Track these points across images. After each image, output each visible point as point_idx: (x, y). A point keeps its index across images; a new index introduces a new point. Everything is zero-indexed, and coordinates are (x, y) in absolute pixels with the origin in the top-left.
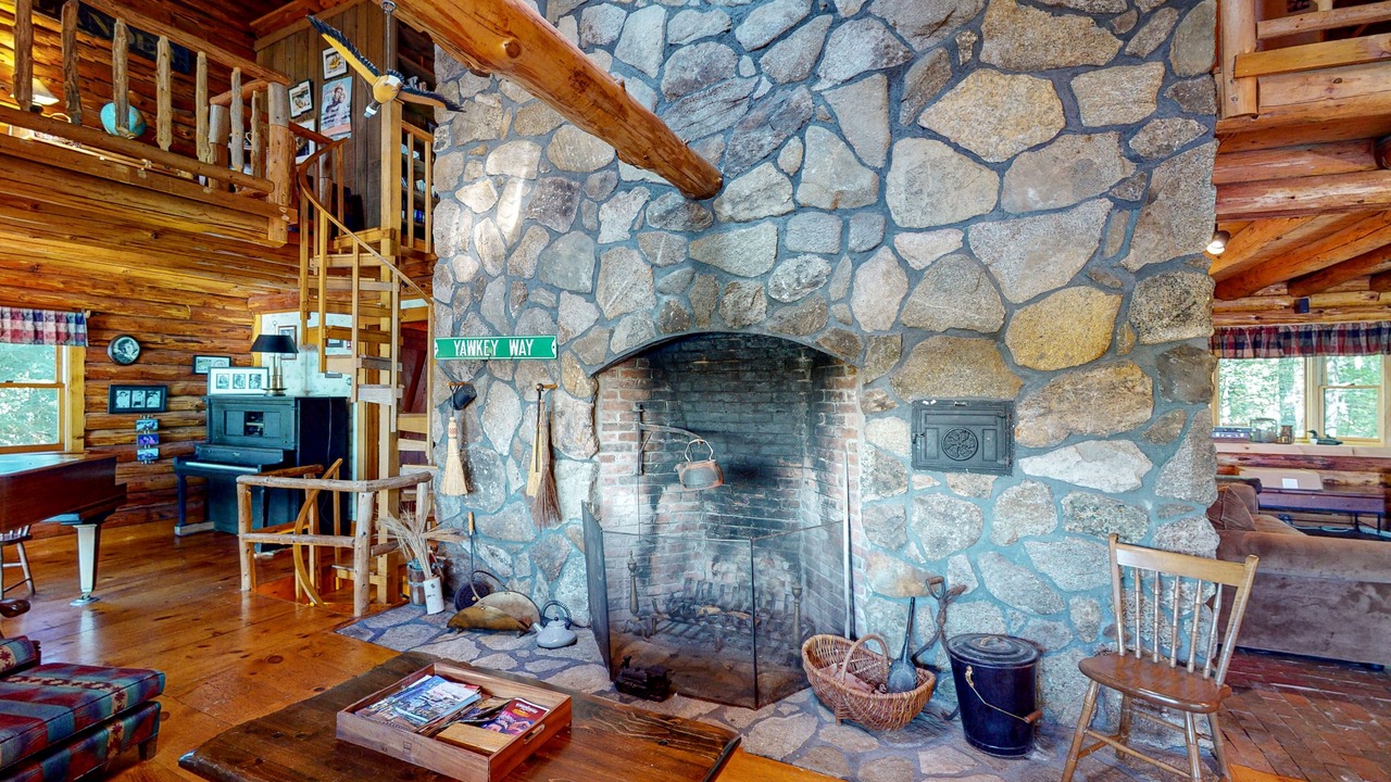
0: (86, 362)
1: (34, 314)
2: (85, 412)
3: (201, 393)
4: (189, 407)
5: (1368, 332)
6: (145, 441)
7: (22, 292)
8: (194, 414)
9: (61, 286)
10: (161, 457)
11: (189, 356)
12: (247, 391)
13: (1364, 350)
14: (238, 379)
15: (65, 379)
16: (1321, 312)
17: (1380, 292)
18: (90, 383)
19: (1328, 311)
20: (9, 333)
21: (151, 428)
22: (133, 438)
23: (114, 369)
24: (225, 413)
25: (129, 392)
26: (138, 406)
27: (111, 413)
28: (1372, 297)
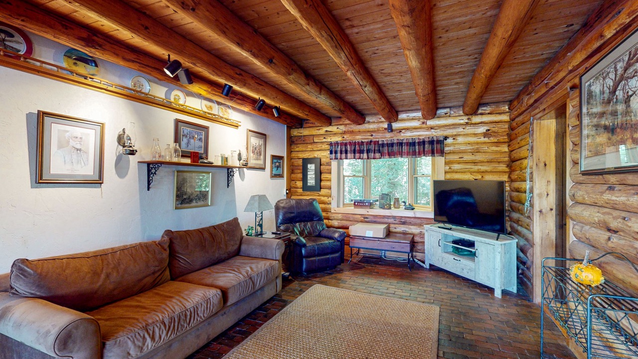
5: (419, 143)
13: (417, 153)
16: (400, 132)
17: (427, 120)
19: (403, 131)
28: (423, 123)
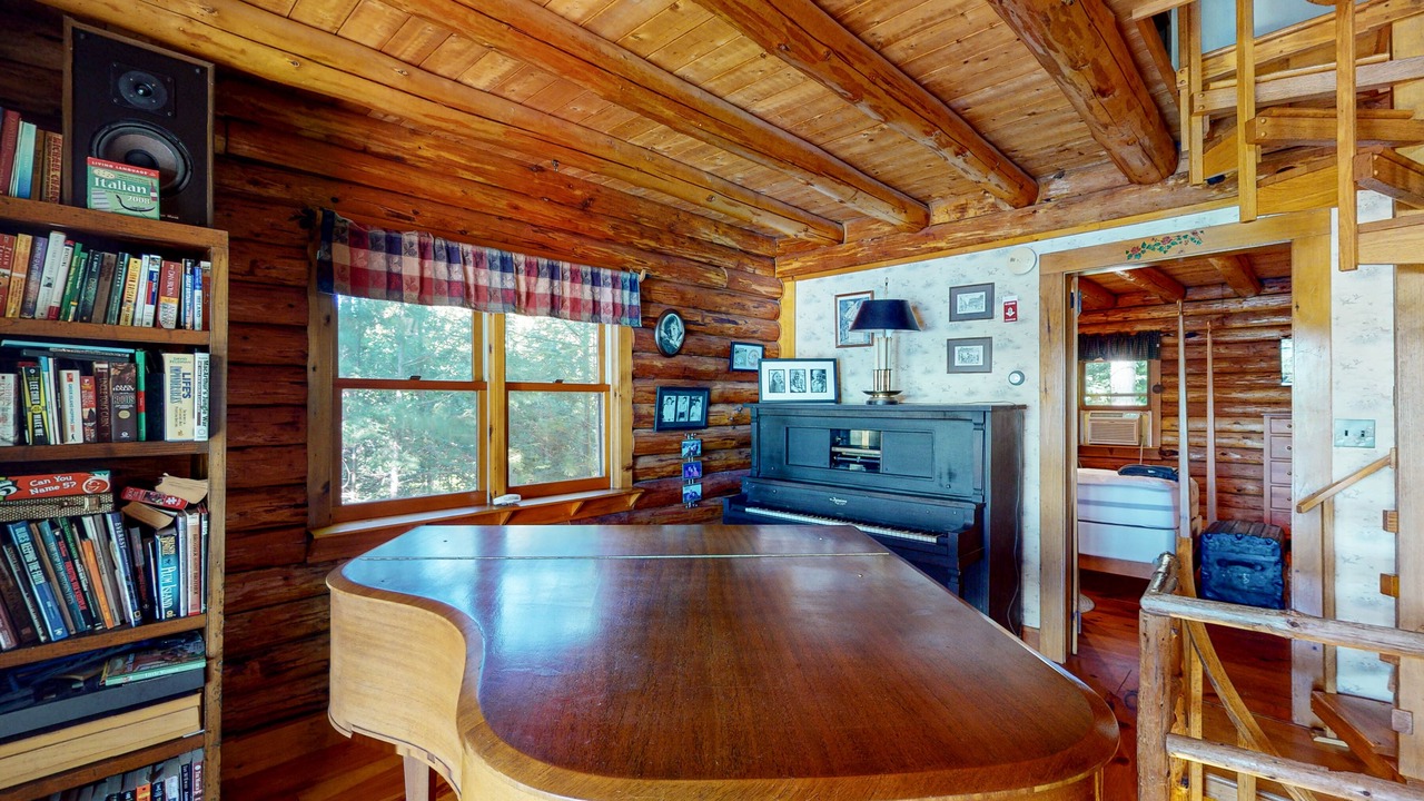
0: (633, 352)
1: (592, 273)
2: (633, 429)
3: (754, 399)
4: (726, 421)
6: (690, 473)
7: (576, 241)
8: (729, 430)
9: (611, 233)
10: (705, 495)
11: (727, 343)
12: (808, 396)
14: (796, 378)
15: (611, 378)
18: (639, 383)
20: (568, 303)
21: (695, 452)
22: (677, 467)
23: (659, 363)
24: (787, 429)
25: (674, 398)
26: (682, 420)
27: (659, 430)
